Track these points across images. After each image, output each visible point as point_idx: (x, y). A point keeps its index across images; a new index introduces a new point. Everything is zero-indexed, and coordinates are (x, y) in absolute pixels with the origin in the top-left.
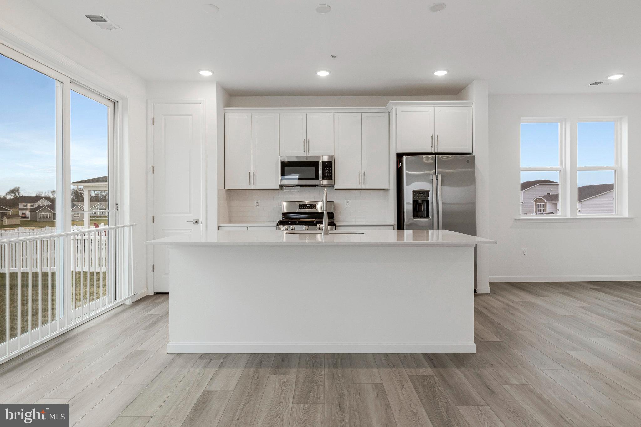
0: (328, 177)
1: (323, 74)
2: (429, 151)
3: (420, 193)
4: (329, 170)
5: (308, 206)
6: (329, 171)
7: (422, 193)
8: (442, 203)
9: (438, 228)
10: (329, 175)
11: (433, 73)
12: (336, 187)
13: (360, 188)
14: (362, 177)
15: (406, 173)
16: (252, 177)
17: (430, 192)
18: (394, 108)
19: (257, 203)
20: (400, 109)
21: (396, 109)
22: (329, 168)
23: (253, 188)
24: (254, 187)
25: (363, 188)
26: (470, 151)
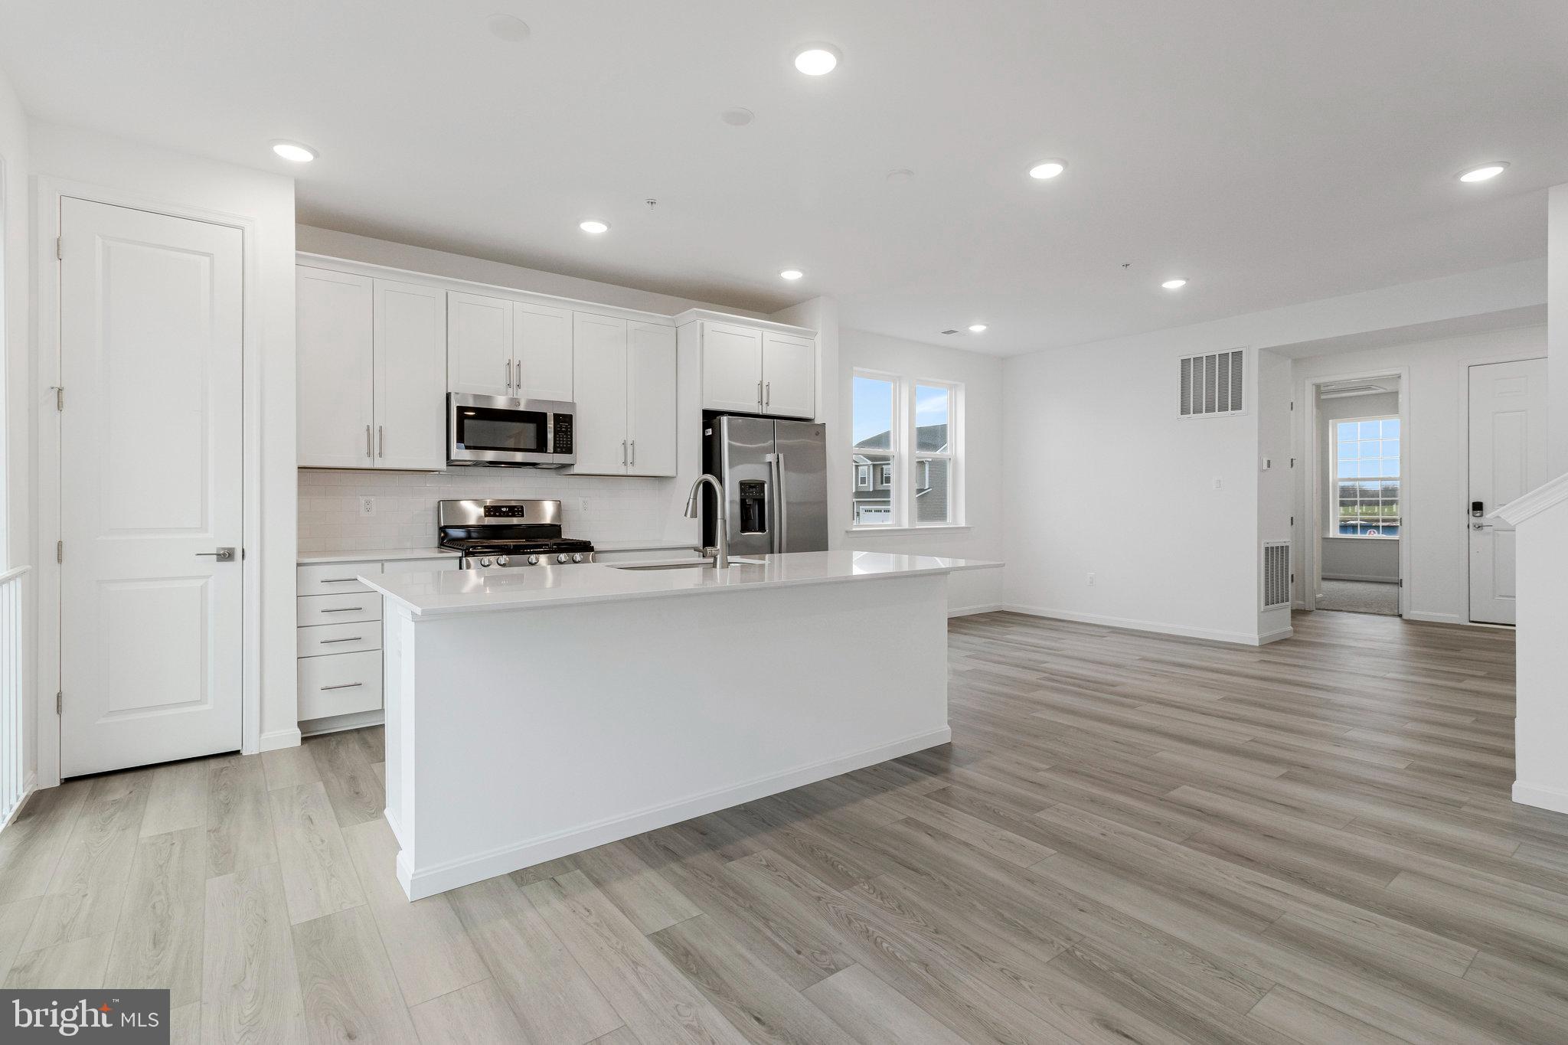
0: (564, 447)
1: (593, 228)
2: (755, 409)
3: (751, 487)
4: (566, 432)
5: (504, 509)
6: (567, 435)
7: (754, 487)
8: (788, 503)
9: (780, 552)
10: (567, 444)
11: (779, 273)
12: (576, 470)
13: (625, 474)
14: (628, 448)
15: (729, 444)
16: (374, 438)
17: (766, 485)
18: (699, 322)
19: (368, 503)
20: (711, 326)
21: (702, 325)
22: (566, 428)
23: (377, 466)
24: (379, 464)
25: (629, 474)
26: (812, 417)
